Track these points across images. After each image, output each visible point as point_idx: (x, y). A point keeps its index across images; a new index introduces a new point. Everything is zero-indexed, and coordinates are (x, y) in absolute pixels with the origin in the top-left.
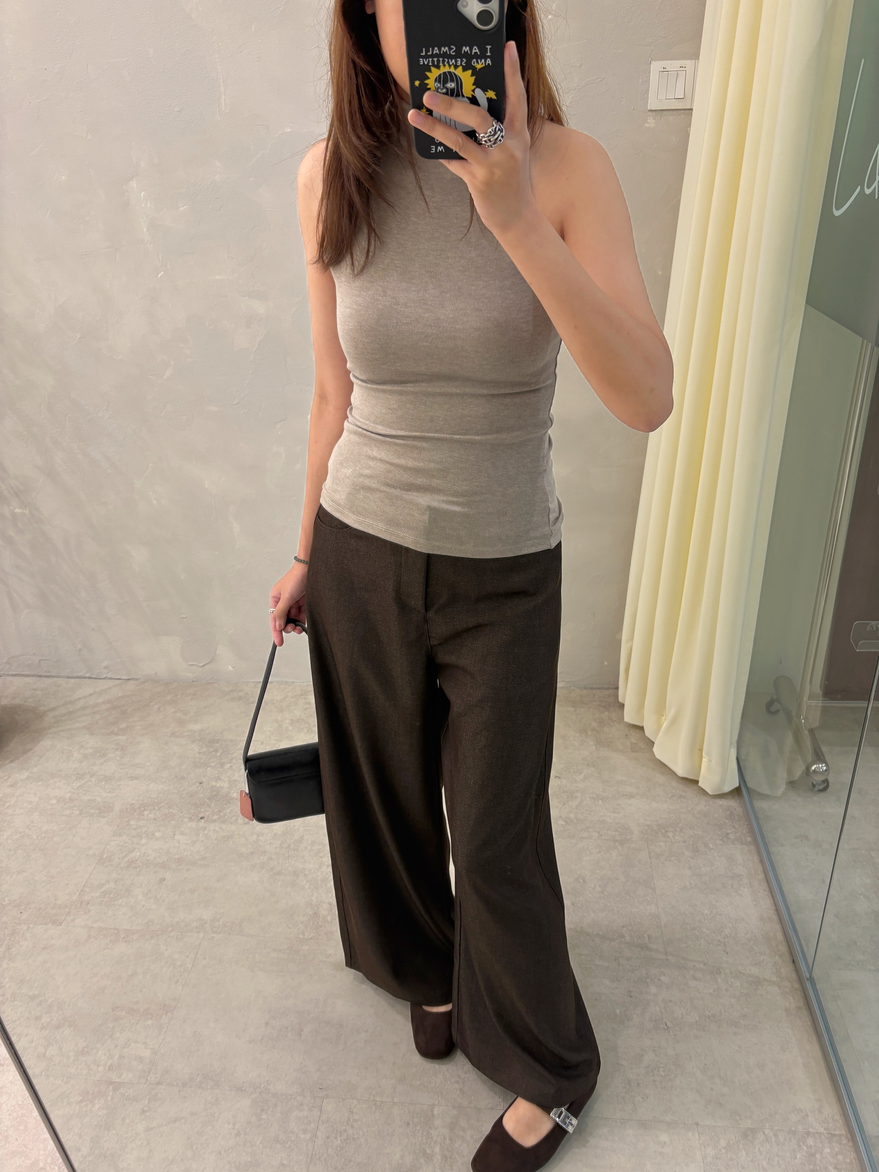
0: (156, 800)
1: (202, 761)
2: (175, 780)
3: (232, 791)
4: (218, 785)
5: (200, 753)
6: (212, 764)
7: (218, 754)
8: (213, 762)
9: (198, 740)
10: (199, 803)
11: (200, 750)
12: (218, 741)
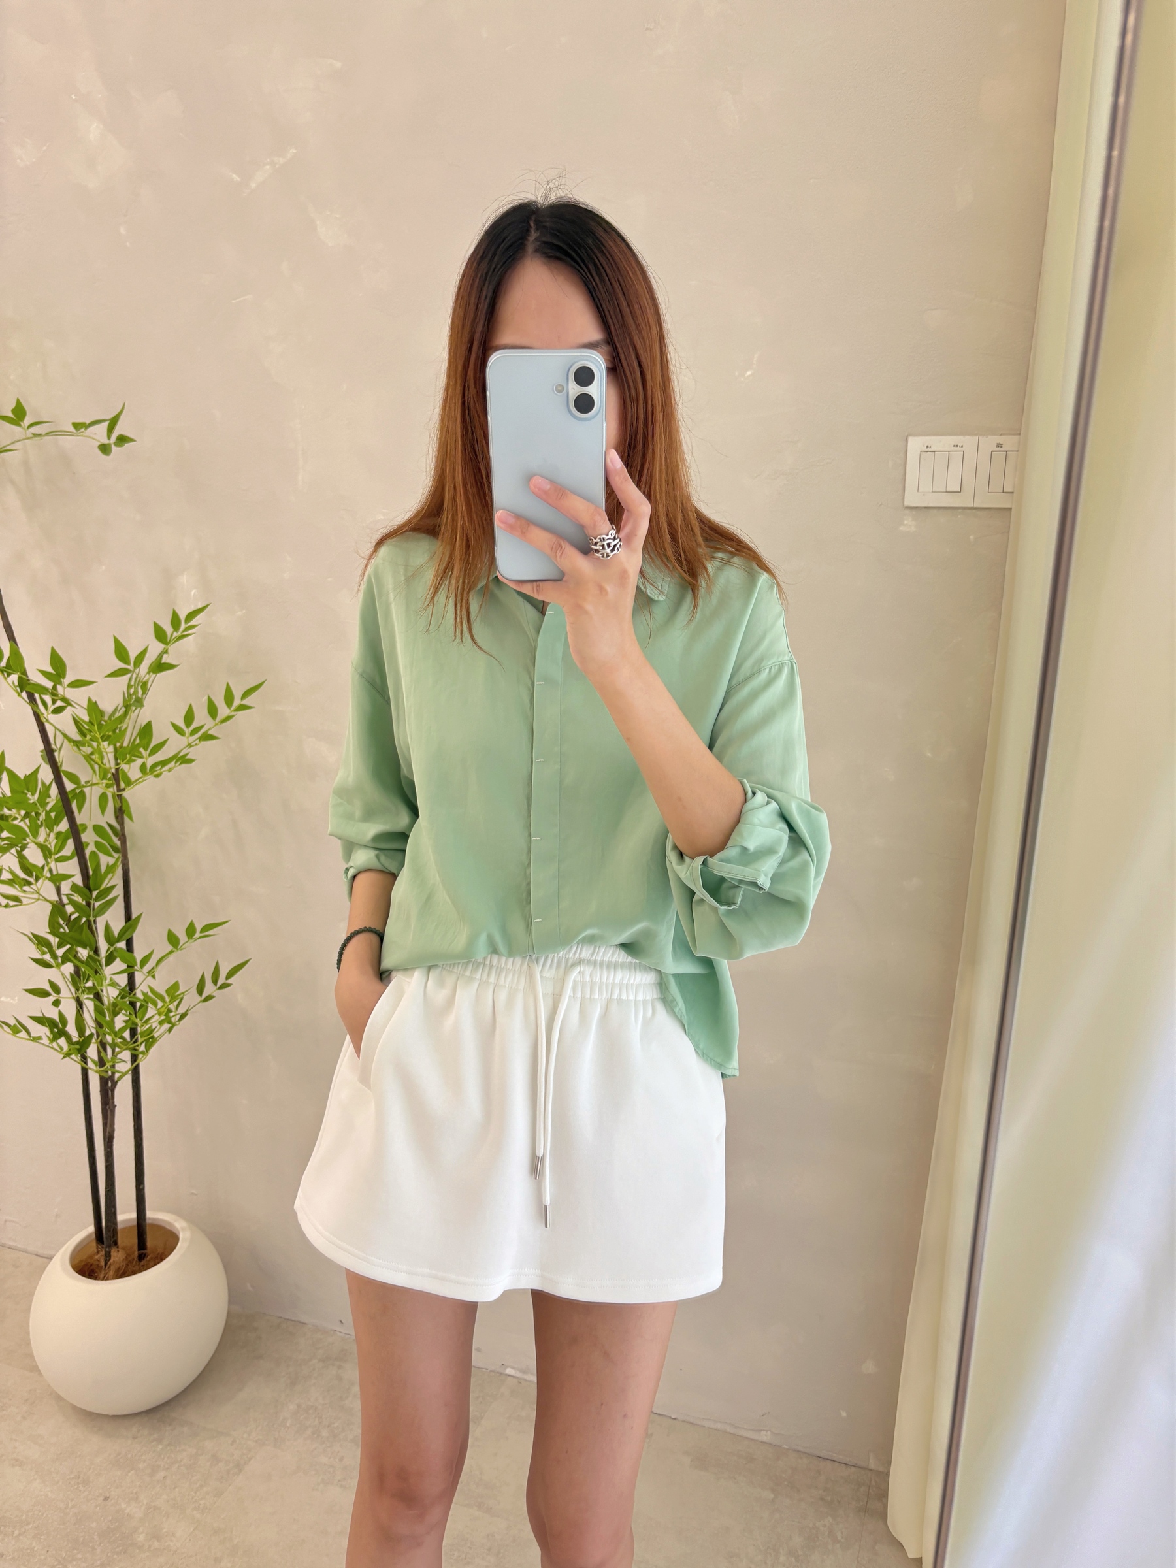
0: (24, 1517)
1: (129, 1456)
2: (72, 1482)
3: (141, 1530)
4: (127, 1511)
6: (141, 1466)
7: (160, 1447)
8: (144, 1461)
10: (82, 1539)
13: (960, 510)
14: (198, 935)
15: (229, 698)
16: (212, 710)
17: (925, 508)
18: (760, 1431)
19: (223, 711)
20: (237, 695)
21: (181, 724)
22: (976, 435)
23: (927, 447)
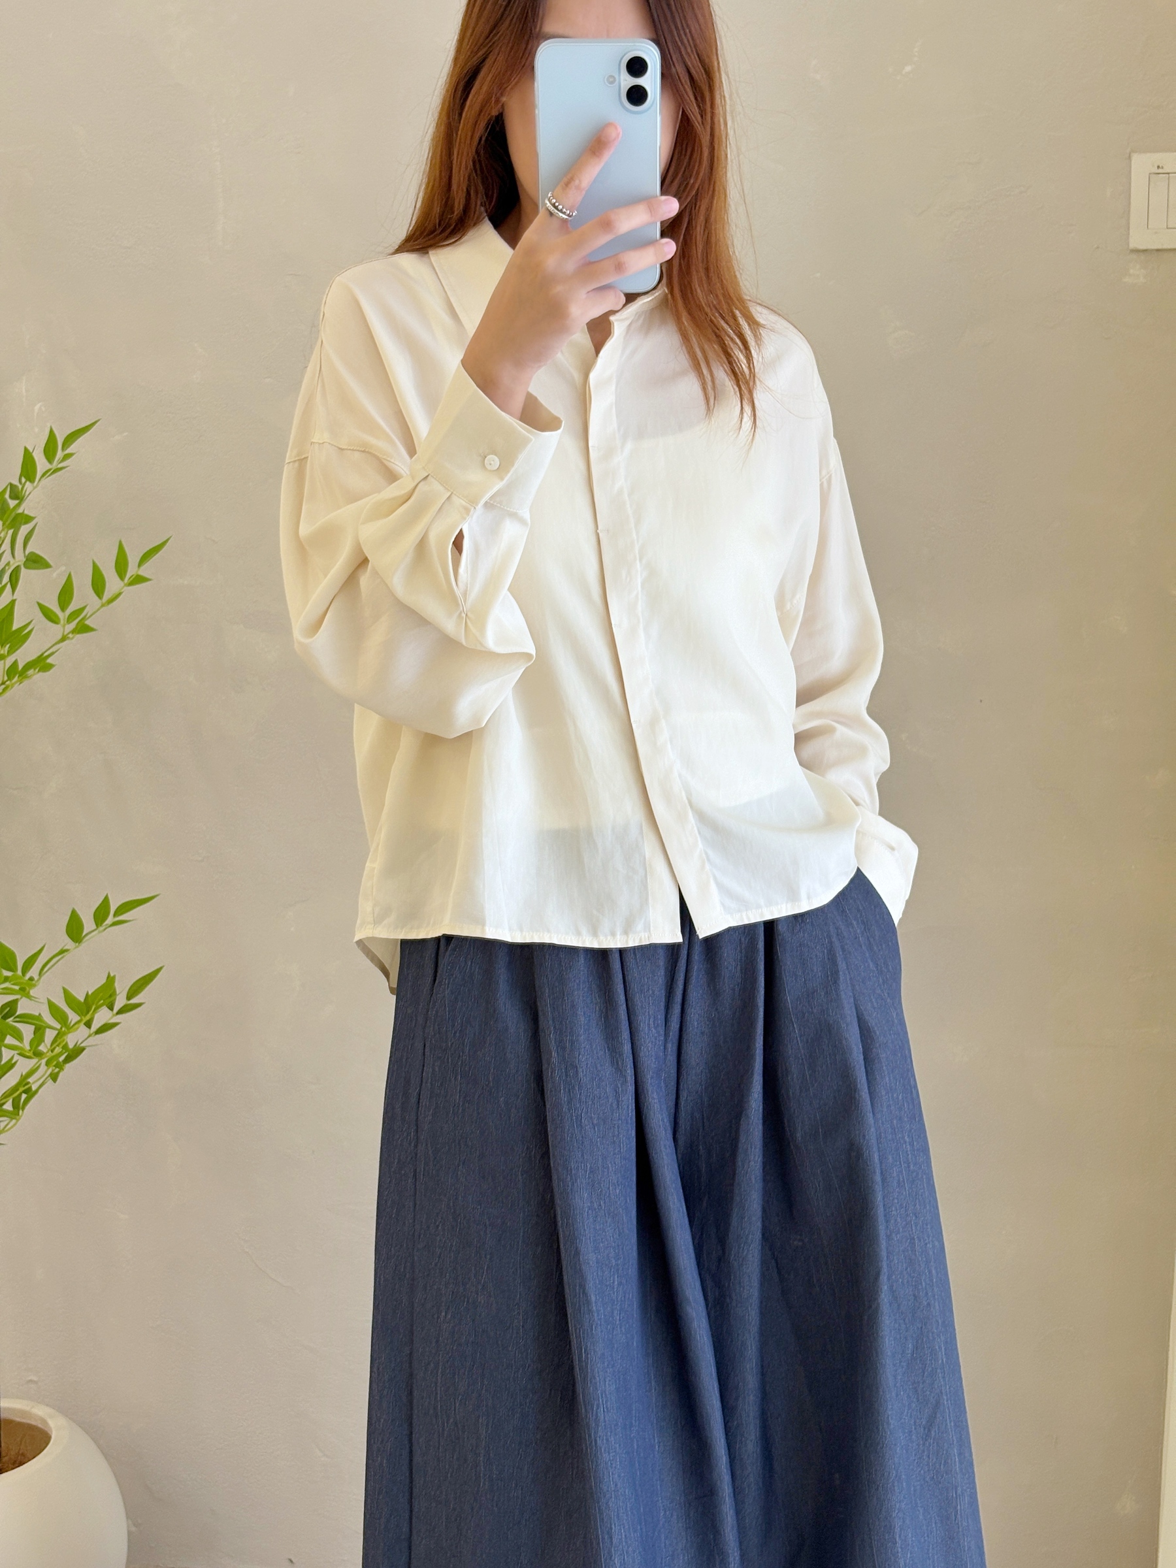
14: (110, 919)
15: (121, 566)
16: (98, 585)
19: (113, 583)
20: (133, 559)
21: (54, 607)
23: (1159, 167)
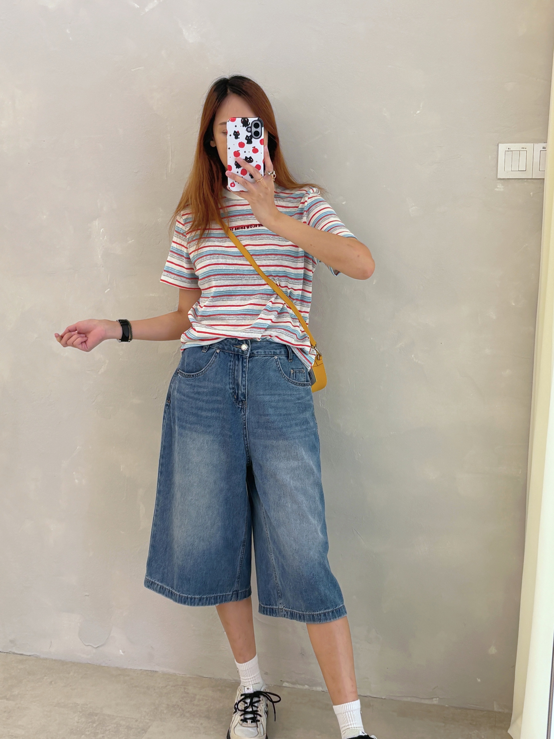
5: (78, 722)
9: (79, 712)
11: (79, 720)
12: (96, 715)
13: (525, 180)
17: (508, 179)
18: (432, 698)
22: (532, 143)
23: (509, 149)
